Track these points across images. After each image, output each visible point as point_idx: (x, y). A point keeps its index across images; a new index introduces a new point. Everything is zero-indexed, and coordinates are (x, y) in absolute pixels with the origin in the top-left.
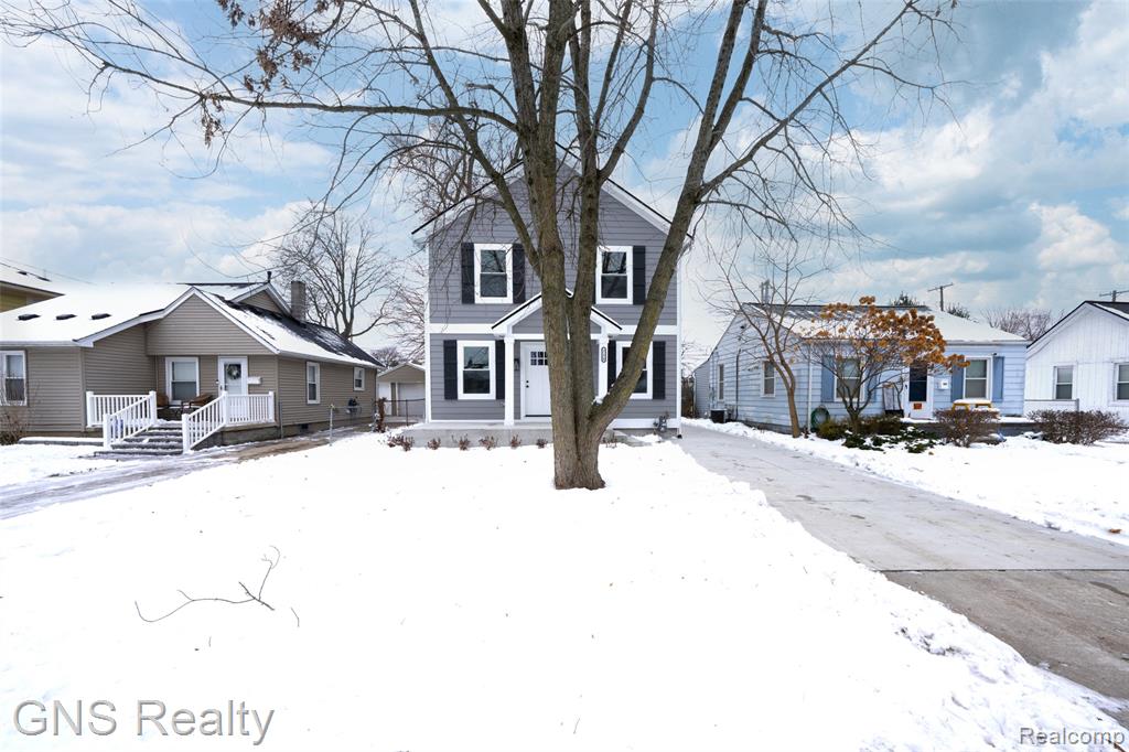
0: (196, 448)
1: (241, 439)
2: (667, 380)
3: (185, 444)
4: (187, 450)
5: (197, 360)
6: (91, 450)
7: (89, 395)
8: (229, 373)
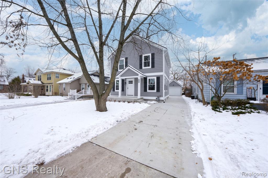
0: (78, 99)
1: (86, 97)
2: (160, 87)
3: (76, 98)
4: (76, 99)
5: (84, 84)
6: (66, 98)
7: (70, 90)
8: (88, 86)
